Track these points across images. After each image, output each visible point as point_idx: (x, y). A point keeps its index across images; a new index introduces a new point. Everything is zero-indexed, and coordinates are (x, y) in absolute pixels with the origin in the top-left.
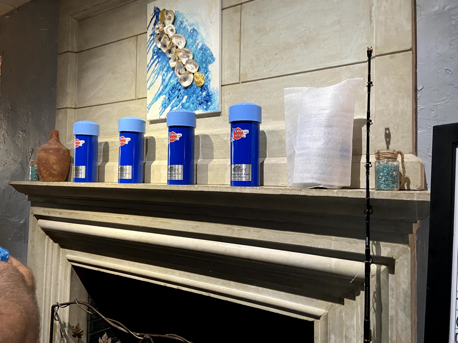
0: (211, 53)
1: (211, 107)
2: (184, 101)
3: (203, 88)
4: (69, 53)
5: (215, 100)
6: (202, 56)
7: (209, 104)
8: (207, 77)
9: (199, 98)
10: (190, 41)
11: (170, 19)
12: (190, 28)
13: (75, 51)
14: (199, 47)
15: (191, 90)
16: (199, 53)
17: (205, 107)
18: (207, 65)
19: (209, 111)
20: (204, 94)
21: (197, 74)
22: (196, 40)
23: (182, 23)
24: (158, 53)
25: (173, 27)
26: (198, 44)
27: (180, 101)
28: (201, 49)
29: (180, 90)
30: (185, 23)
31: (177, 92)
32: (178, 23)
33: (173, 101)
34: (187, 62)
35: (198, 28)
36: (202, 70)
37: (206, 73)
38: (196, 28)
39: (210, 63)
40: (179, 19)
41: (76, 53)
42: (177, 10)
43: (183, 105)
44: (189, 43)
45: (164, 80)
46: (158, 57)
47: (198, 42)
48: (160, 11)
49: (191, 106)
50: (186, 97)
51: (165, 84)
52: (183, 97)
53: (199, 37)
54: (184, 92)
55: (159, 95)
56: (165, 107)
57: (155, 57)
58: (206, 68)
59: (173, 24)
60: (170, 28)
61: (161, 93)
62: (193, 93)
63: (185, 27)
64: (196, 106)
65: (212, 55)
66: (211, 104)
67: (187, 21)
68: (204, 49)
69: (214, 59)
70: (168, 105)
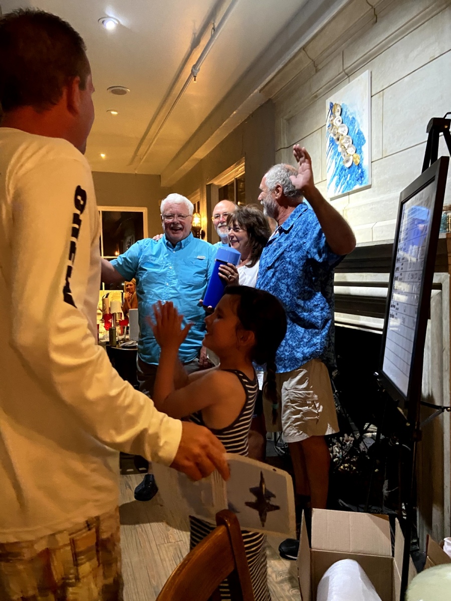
0: (363, 136)
1: (364, 182)
2: (348, 179)
3: (359, 166)
4: (282, 150)
5: (366, 176)
6: (358, 140)
7: (363, 179)
8: (361, 157)
9: (357, 175)
10: (351, 128)
11: (338, 111)
12: (351, 117)
13: (286, 146)
14: (356, 132)
15: (352, 169)
16: (356, 137)
17: (360, 182)
18: (361, 147)
19: (363, 186)
20: (360, 171)
21: (355, 156)
22: (354, 126)
23: (346, 113)
24: (332, 141)
25: (340, 118)
26: (356, 130)
27: (346, 179)
28: (358, 133)
29: (345, 170)
30: (348, 113)
31: (344, 172)
32: (344, 113)
33: (342, 180)
34: (348, 147)
35: (356, 116)
36: (358, 151)
37: (360, 154)
38: (354, 117)
39: (363, 145)
40: (344, 110)
41: (287, 148)
42: (343, 102)
43: (347, 182)
44: (350, 130)
45: (336, 163)
46: (333, 145)
47: (355, 127)
48: (333, 105)
49: (353, 182)
50: (349, 175)
51: (337, 166)
52: (347, 175)
53: (356, 123)
54: (348, 172)
55: (334, 177)
56: (337, 186)
57: (331, 144)
58: (361, 149)
59: (341, 115)
60: (338, 120)
61: (335, 175)
62: (354, 171)
63: (348, 117)
64: (355, 182)
65: (364, 138)
66: (364, 179)
67: (349, 111)
68: (360, 133)
69: (365, 141)
70: (339, 183)
